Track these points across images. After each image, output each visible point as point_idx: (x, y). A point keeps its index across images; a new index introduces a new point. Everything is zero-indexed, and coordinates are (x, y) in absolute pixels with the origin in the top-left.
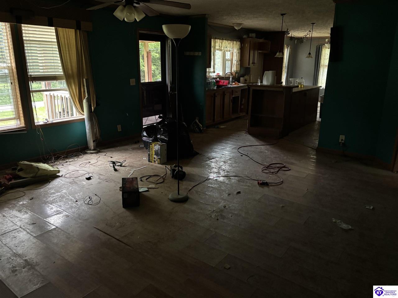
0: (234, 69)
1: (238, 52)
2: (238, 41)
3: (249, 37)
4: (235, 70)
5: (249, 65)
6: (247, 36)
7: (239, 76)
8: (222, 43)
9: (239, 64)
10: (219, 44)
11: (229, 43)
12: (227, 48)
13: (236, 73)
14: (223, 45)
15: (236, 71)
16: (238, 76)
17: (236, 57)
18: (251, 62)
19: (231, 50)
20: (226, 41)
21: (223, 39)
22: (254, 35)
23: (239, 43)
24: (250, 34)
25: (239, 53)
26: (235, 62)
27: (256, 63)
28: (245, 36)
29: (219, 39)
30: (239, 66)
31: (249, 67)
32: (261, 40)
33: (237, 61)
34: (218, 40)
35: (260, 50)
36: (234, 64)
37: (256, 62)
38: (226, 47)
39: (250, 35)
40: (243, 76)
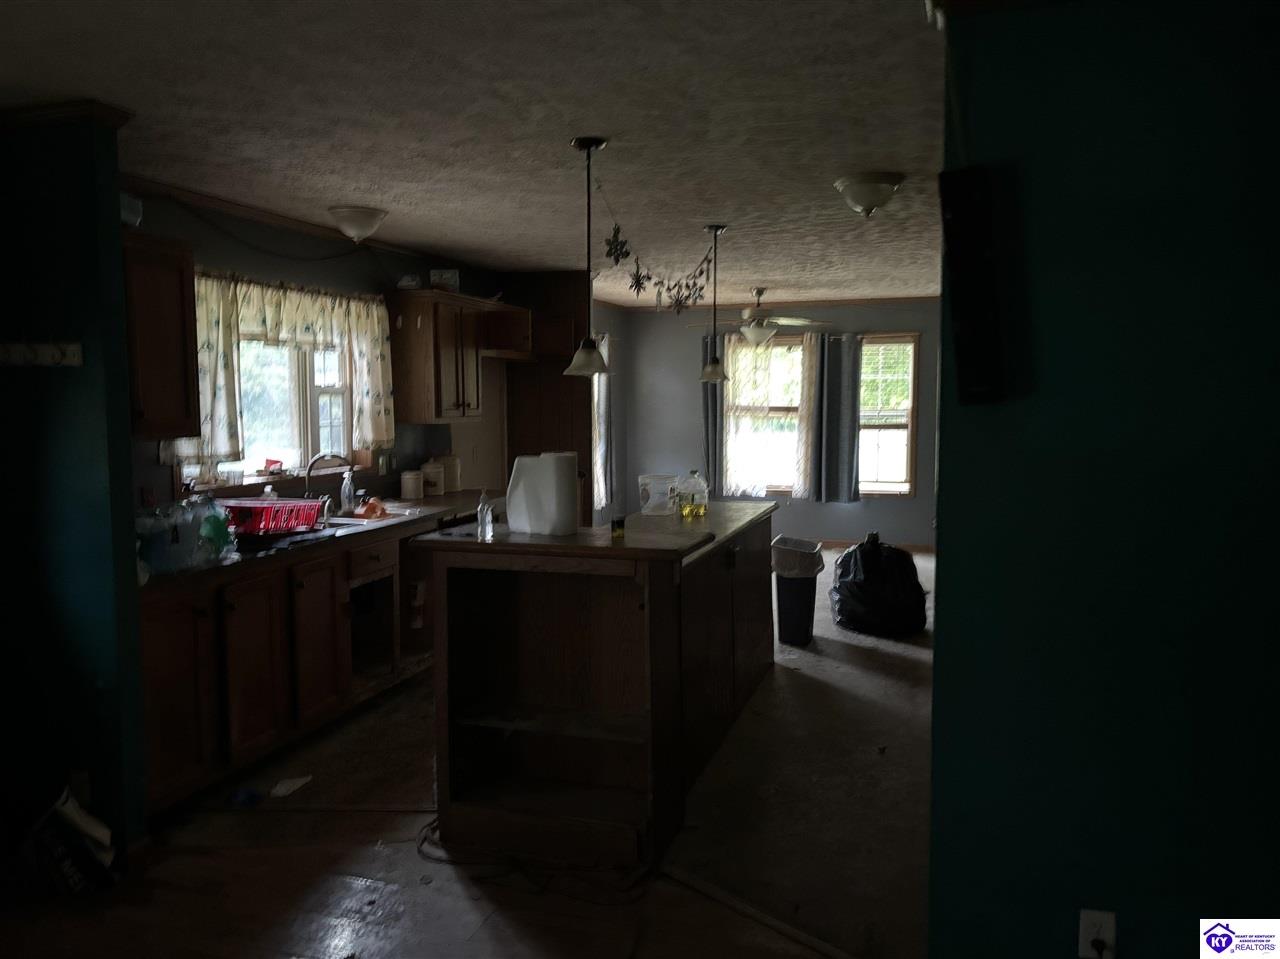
0: (365, 434)
1: (378, 352)
2: (373, 300)
3: (426, 284)
4: (369, 436)
5: (439, 413)
6: (418, 279)
7: (394, 466)
8: (278, 305)
9: (387, 411)
10: (262, 311)
11: (323, 310)
12: (315, 335)
13: (378, 452)
14: (284, 316)
15: (377, 443)
16: (389, 464)
17: (366, 377)
18: (448, 398)
19: (336, 341)
20: (307, 300)
21: (283, 287)
22: (451, 277)
23: (377, 312)
24: (432, 272)
25: (383, 357)
26: (367, 402)
27: (473, 404)
28: (407, 282)
29: (258, 283)
30: (388, 422)
31: (441, 421)
32: (490, 304)
33: (377, 398)
34: (255, 292)
35: (488, 347)
36: (361, 411)
37: (471, 396)
38: (307, 328)
39: (435, 276)
40: (415, 464)
